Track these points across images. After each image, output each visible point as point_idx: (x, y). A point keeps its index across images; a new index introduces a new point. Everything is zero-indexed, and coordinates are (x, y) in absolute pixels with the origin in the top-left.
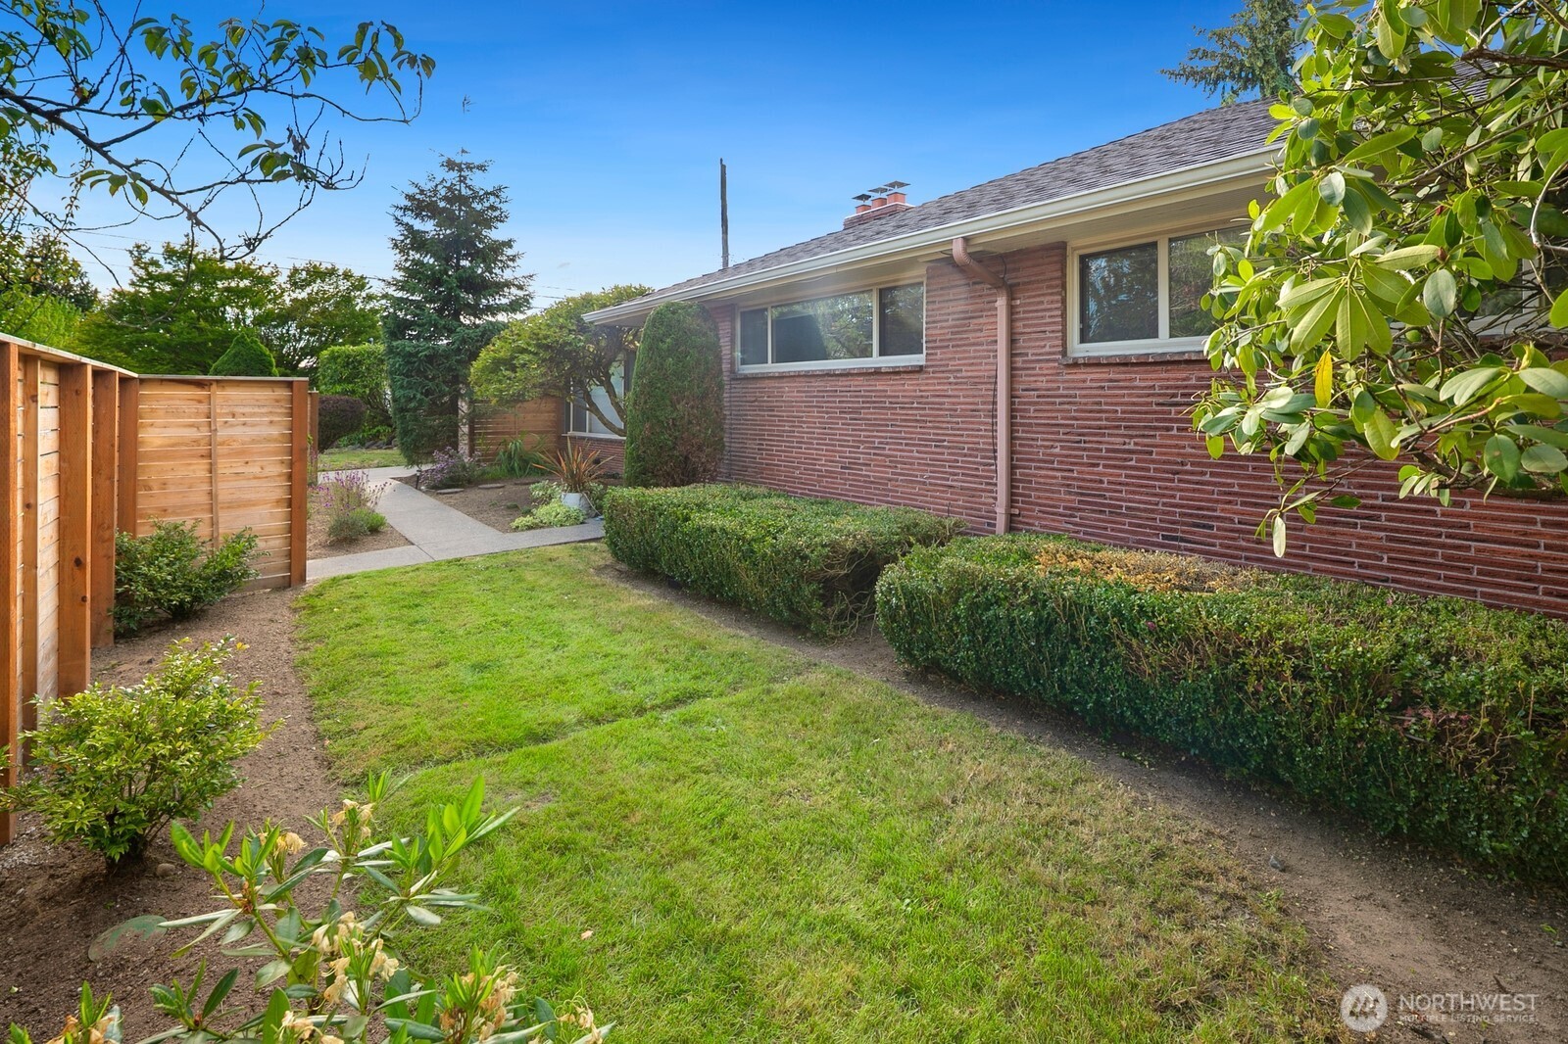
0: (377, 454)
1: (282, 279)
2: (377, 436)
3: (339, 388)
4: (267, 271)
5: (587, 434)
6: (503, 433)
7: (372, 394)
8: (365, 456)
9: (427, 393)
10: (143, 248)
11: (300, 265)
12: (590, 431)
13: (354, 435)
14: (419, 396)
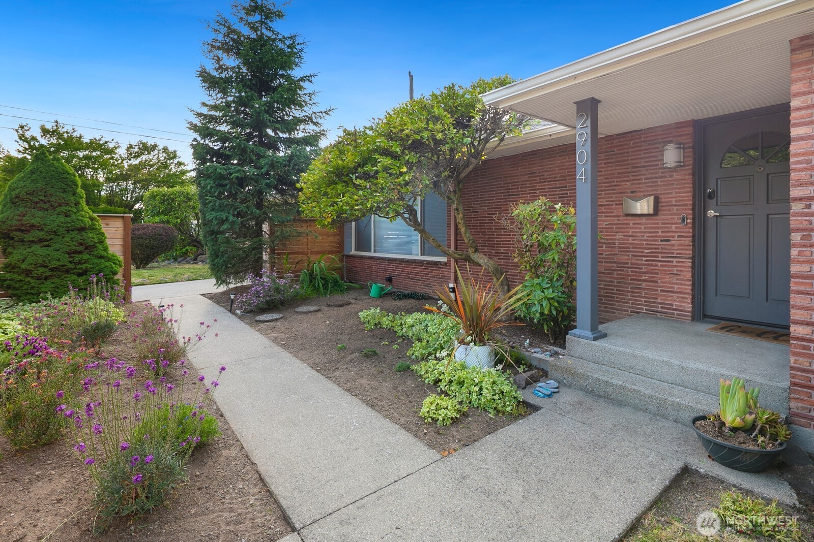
0: (187, 268)
1: (122, 151)
2: (186, 254)
3: (157, 219)
4: (111, 145)
5: (372, 254)
6: (298, 253)
7: (182, 224)
8: (177, 271)
9: (239, 215)
10: (26, 128)
11: (134, 142)
12: (375, 252)
13: (169, 253)
14: (231, 218)
